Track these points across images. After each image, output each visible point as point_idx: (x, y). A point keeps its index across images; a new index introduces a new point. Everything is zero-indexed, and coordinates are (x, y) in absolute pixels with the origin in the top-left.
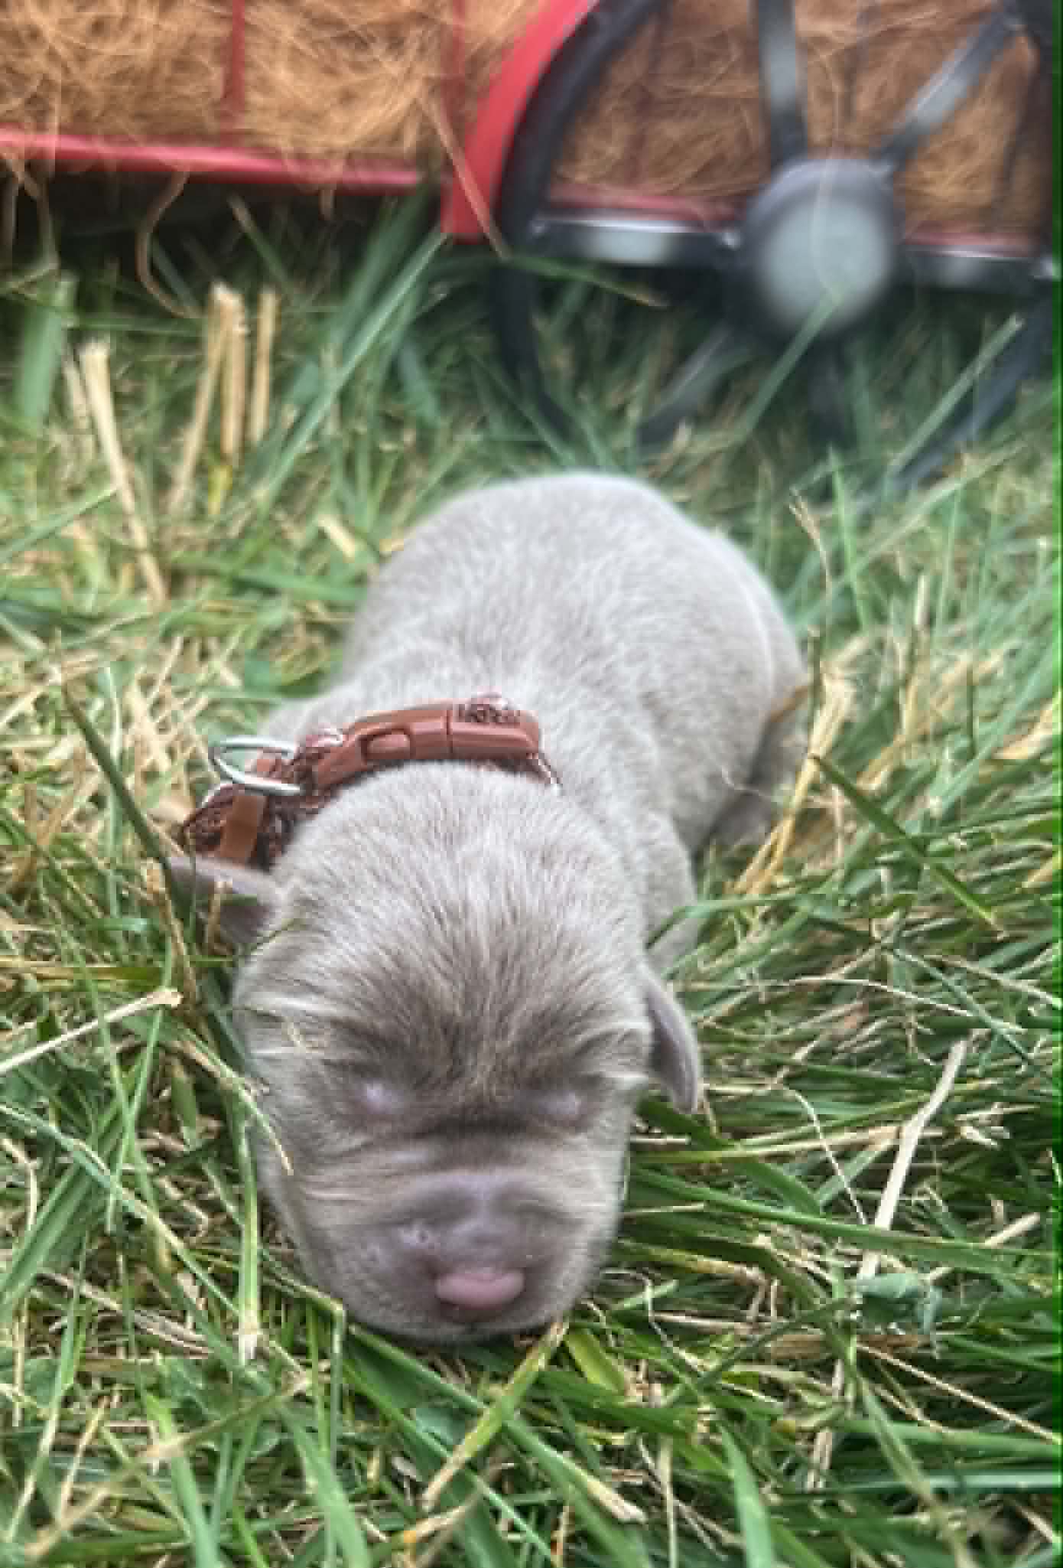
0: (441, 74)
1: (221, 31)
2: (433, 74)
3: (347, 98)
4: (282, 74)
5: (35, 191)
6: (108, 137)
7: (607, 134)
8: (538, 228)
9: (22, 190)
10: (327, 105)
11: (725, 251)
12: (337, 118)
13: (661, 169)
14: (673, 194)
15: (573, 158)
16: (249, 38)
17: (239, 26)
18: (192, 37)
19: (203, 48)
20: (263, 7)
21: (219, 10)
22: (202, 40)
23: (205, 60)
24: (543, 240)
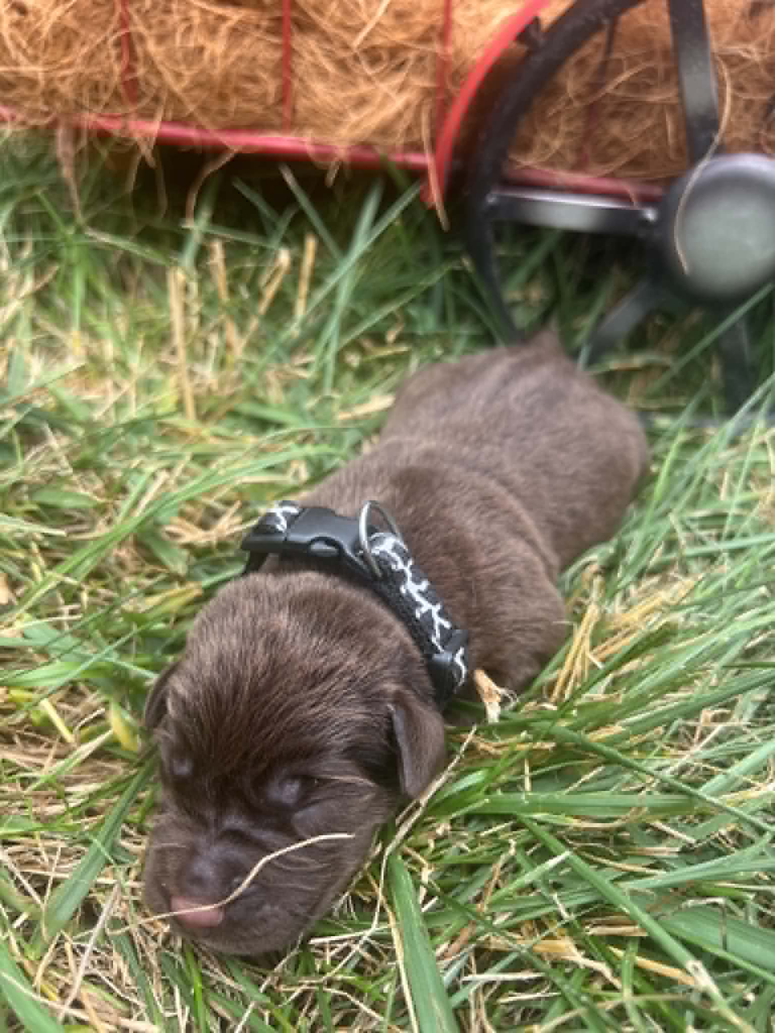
0: (434, 85)
1: (278, 55)
2: (427, 84)
3: (362, 102)
4: (319, 87)
5: (151, 161)
6: (200, 127)
7: (555, 131)
8: (491, 200)
9: (145, 160)
10: (347, 107)
11: (646, 222)
12: (353, 117)
13: (604, 159)
14: (612, 176)
15: (526, 147)
16: (295, 59)
17: (289, 52)
18: (254, 59)
19: (262, 67)
20: (306, 38)
21: (275, 40)
22: (261, 62)
23: (264, 76)
24: (493, 209)
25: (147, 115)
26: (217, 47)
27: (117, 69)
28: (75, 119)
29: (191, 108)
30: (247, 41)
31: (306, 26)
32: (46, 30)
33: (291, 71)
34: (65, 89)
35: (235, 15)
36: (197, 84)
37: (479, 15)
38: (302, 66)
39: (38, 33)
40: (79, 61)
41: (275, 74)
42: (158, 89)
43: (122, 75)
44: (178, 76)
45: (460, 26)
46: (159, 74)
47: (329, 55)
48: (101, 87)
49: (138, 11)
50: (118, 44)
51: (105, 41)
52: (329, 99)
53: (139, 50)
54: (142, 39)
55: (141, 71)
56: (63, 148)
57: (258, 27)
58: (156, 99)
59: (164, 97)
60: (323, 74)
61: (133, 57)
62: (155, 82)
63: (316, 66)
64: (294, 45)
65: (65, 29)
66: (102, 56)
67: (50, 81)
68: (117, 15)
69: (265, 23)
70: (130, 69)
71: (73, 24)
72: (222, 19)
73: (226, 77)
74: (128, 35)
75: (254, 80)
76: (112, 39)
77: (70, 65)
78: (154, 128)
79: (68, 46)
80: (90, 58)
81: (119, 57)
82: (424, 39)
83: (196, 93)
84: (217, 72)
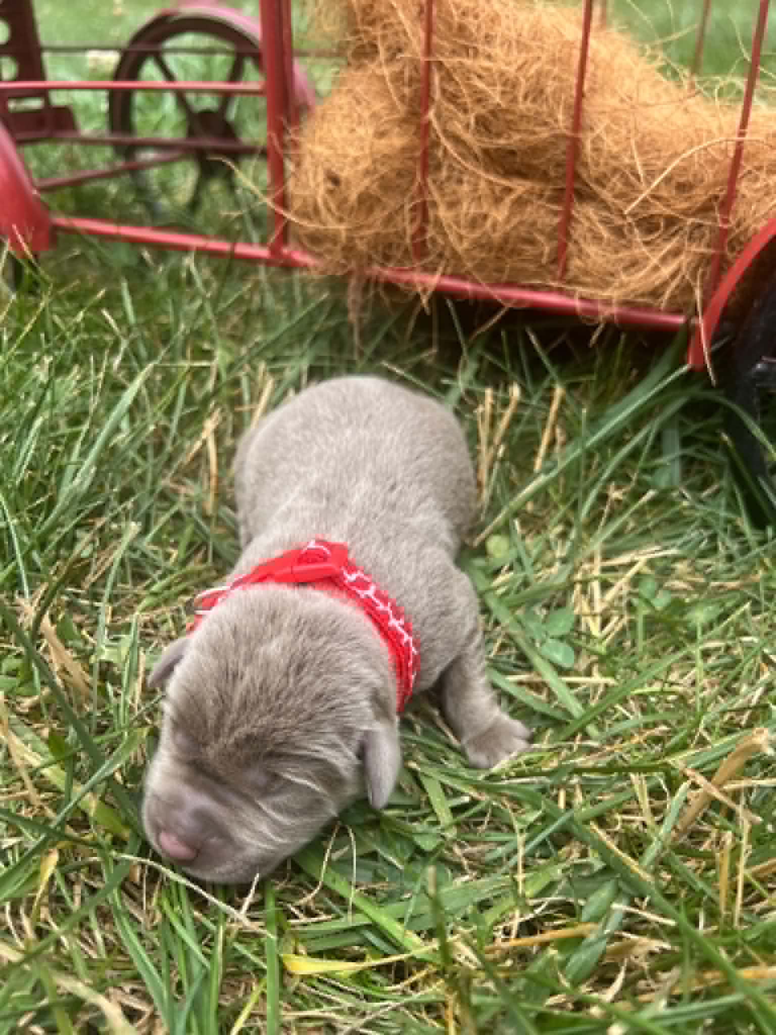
0: (711, 251)
1: (556, 220)
2: (704, 250)
3: (634, 264)
4: (592, 249)
5: (428, 310)
6: (475, 282)
8: (759, 366)
9: (423, 310)
10: (619, 268)
12: (623, 278)
16: (573, 224)
17: (568, 219)
18: (534, 224)
19: (542, 232)
20: (584, 205)
21: (556, 207)
22: (539, 226)
23: (541, 238)
24: (762, 375)
25: (430, 269)
26: (500, 214)
27: (410, 230)
28: (368, 272)
29: (469, 265)
30: (529, 209)
31: (586, 196)
32: (353, 197)
33: (568, 235)
34: (361, 246)
35: (520, 187)
36: (478, 245)
37: (767, 186)
38: (578, 231)
39: (345, 200)
40: (378, 223)
41: (550, 237)
42: (444, 247)
43: (413, 237)
44: (461, 238)
45: (744, 196)
46: (445, 235)
47: (605, 222)
48: (394, 246)
49: (434, 182)
50: (413, 209)
51: (402, 207)
52: (600, 260)
53: (431, 213)
54: (435, 204)
55: (431, 232)
56: (352, 297)
57: (541, 196)
58: (441, 255)
59: (447, 253)
60: (598, 238)
61: (425, 218)
62: (440, 241)
63: (591, 230)
64: (573, 212)
65: (370, 196)
66: (399, 218)
67: (350, 239)
68: (417, 184)
69: (547, 193)
70: (422, 231)
71: (379, 193)
72: (509, 190)
73: (506, 239)
74: (424, 203)
75: (532, 242)
76: (408, 207)
77: (369, 227)
78: (434, 280)
79: (370, 210)
80: (389, 220)
81: (413, 220)
82: (705, 209)
83: (475, 253)
84: (497, 236)
